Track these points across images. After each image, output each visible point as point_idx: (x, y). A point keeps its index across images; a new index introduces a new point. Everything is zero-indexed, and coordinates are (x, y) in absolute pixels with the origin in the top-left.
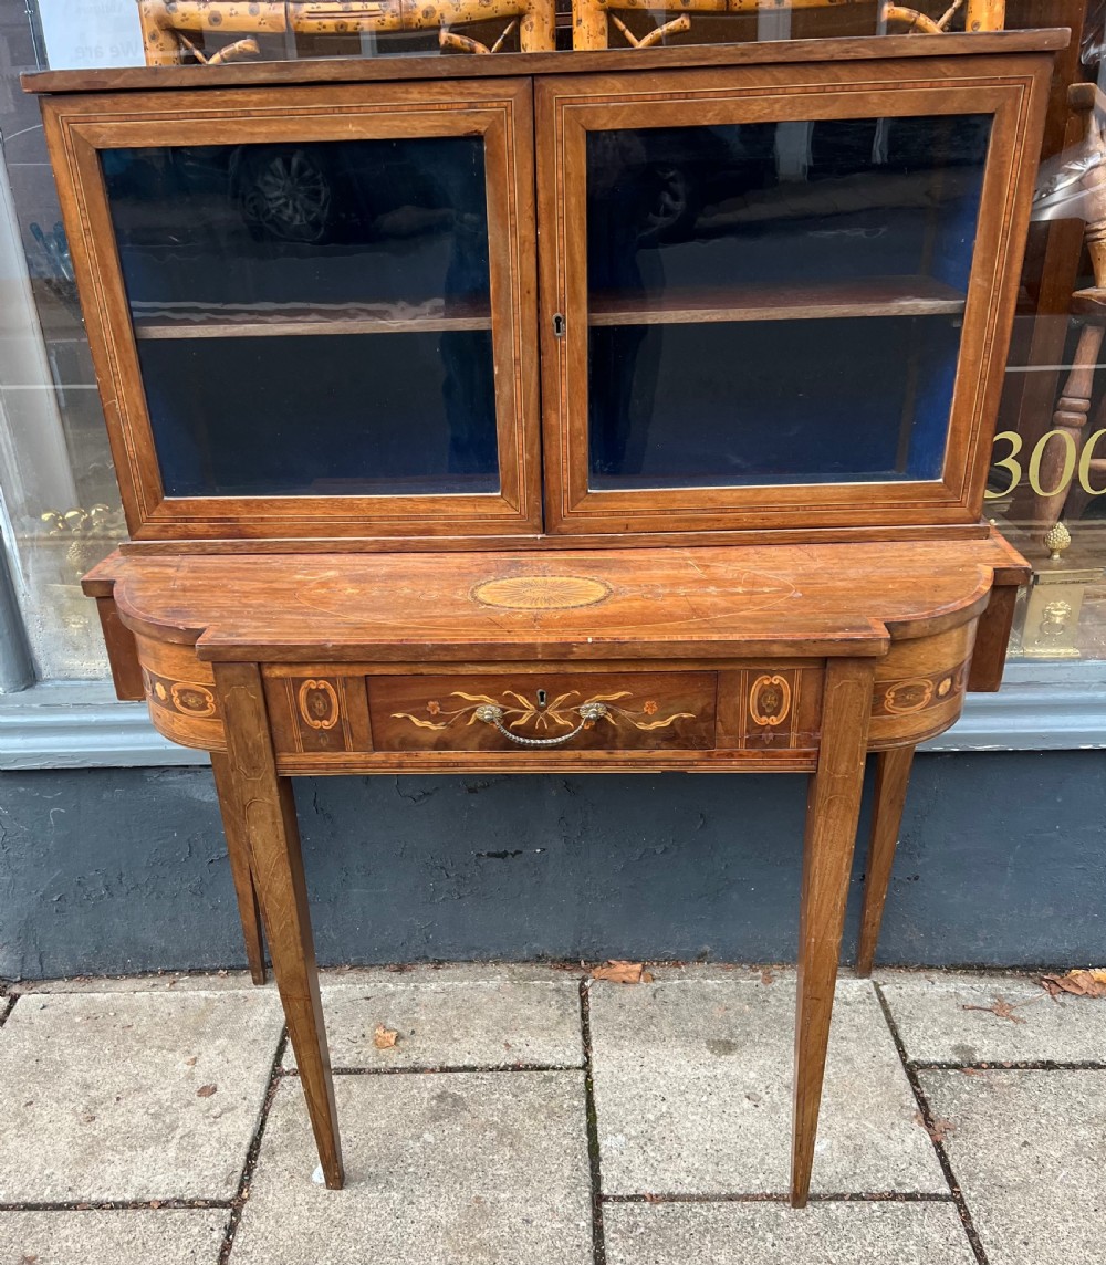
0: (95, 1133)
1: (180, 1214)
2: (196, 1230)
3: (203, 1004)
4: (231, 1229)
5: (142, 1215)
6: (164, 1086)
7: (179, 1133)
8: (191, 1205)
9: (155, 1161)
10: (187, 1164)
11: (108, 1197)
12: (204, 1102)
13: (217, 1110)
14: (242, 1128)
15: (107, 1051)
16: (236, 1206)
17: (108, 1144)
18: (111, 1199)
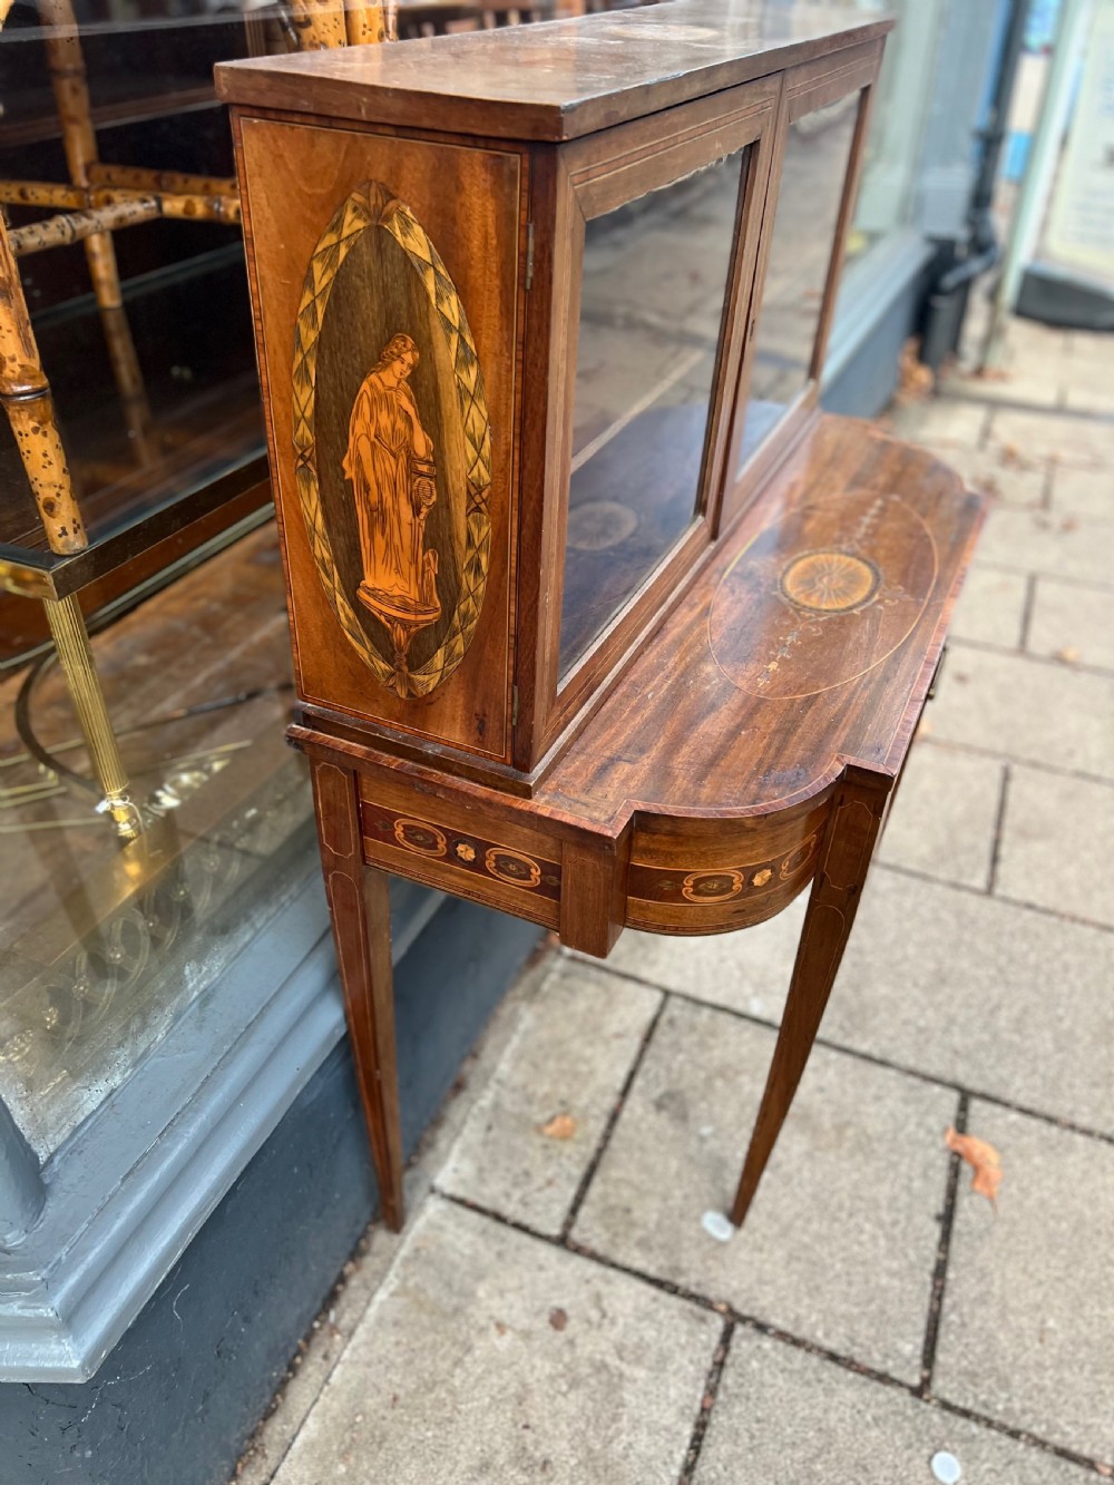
0: (573, 1462)
1: (729, 1378)
2: (755, 1364)
3: (402, 1301)
4: (762, 1328)
5: (719, 1420)
6: (527, 1368)
7: (613, 1361)
8: (720, 1365)
9: (646, 1394)
10: (663, 1360)
11: (681, 1454)
12: (573, 1327)
13: (594, 1314)
14: (632, 1291)
15: (430, 1434)
16: (733, 1318)
17: (598, 1447)
18: (684, 1452)
